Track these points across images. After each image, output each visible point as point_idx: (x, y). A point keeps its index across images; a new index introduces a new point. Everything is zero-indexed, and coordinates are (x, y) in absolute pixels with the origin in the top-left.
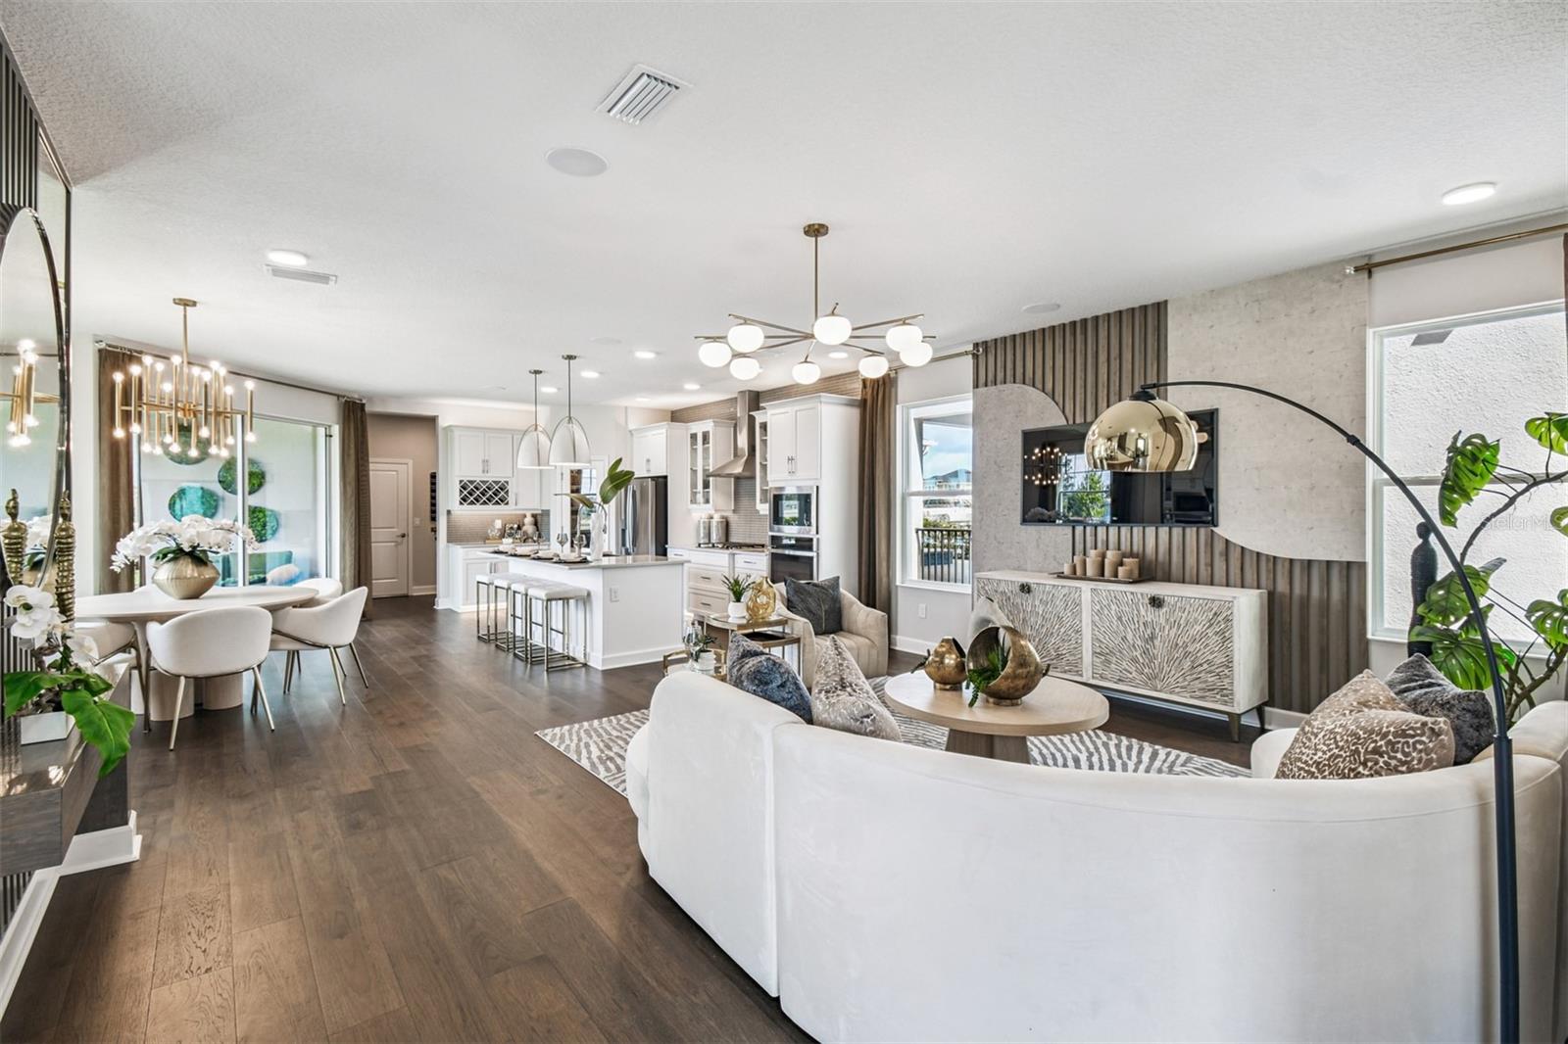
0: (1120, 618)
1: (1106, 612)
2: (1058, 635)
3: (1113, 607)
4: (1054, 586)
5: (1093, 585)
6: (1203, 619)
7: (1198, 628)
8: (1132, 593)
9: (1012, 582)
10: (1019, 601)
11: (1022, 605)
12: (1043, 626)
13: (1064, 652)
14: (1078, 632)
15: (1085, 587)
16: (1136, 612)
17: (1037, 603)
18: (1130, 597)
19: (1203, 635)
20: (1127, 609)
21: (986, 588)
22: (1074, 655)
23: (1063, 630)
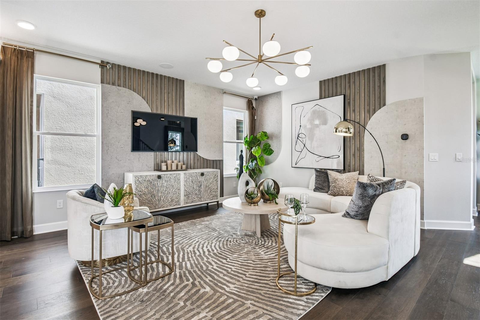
0: (192, 182)
1: (188, 180)
2: (172, 193)
3: (190, 178)
4: (171, 174)
5: (184, 172)
6: (212, 177)
7: (211, 180)
8: (196, 173)
9: (152, 175)
10: (156, 183)
11: (157, 184)
12: (166, 190)
13: (174, 198)
14: (179, 189)
15: (182, 173)
16: (197, 179)
17: (164, 182)
18: (195, 174)
19: (213, 181)
20: (194, 178)
21: (140, 180)
22: (178, 198)
23: (174, 190)
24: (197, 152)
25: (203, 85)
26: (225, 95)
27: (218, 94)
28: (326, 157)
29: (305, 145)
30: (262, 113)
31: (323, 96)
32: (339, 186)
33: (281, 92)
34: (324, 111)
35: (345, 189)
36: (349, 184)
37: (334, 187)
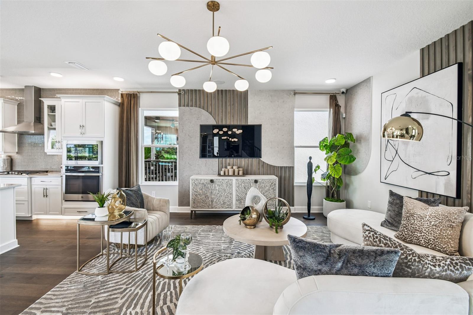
0: (245, 188)
1: (240, 186)
2: (224, 196)
3: (243, 184)
4: (223, 179)
5: (236, 178)
6: (269, 185)
7: (267, 188)
8: (249, 179)
9: (206, 179)
10: (209, 186)
11: (210, 187)
12: (218, 194)
13: (226, 202)
14: (231, 194)
15: (234, 179)
16: (250, 185)
17: (216, 186)
18: (248, 181)
19: (269, 190)
20: (247, 185)
21: (196, 182)
22: (229, 202)
23: (226, 194)
24: (261, 158)
25: (269, 90)
26: (297, 96)
27: (288, 96)
28: (427, 173)
29: (397, 152)
30: (351, 109)
31: (426, 72)
32: (413, 228)
33: (371, 78)
34: (425, 97)
35: (424, 235)
36: (434, 227)
37: (405, 227)
